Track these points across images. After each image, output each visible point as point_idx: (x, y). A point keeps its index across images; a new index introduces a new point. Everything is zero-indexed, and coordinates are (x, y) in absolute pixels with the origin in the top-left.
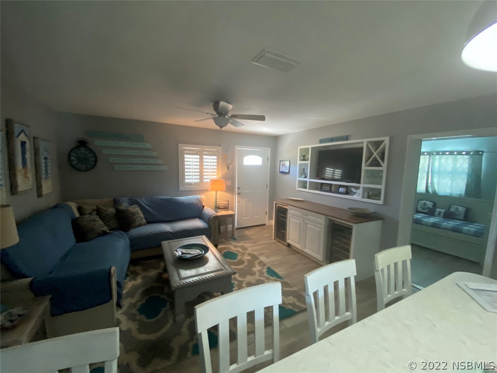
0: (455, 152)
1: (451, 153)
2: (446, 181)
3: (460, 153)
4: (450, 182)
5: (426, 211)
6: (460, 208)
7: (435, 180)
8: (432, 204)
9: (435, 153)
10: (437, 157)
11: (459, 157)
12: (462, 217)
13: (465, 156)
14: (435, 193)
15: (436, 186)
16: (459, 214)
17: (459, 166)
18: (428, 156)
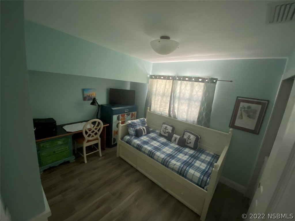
0: (193, 78)
1: (190, 79)
2: (184, 107)
3: (197, 79)
4: (186, 108)
5: (166, 135)
6: (192, 137)
7: (176, 105)
8: (171, 128)
9: (177, 78)
10: (179, 82)
11: (196, 83)
12: (192, 145)
13: (201, 83)
14: (175, 117)
15: (176, 111)
16: (190, 143)
17: (195, 93)
18: (172, 81)
